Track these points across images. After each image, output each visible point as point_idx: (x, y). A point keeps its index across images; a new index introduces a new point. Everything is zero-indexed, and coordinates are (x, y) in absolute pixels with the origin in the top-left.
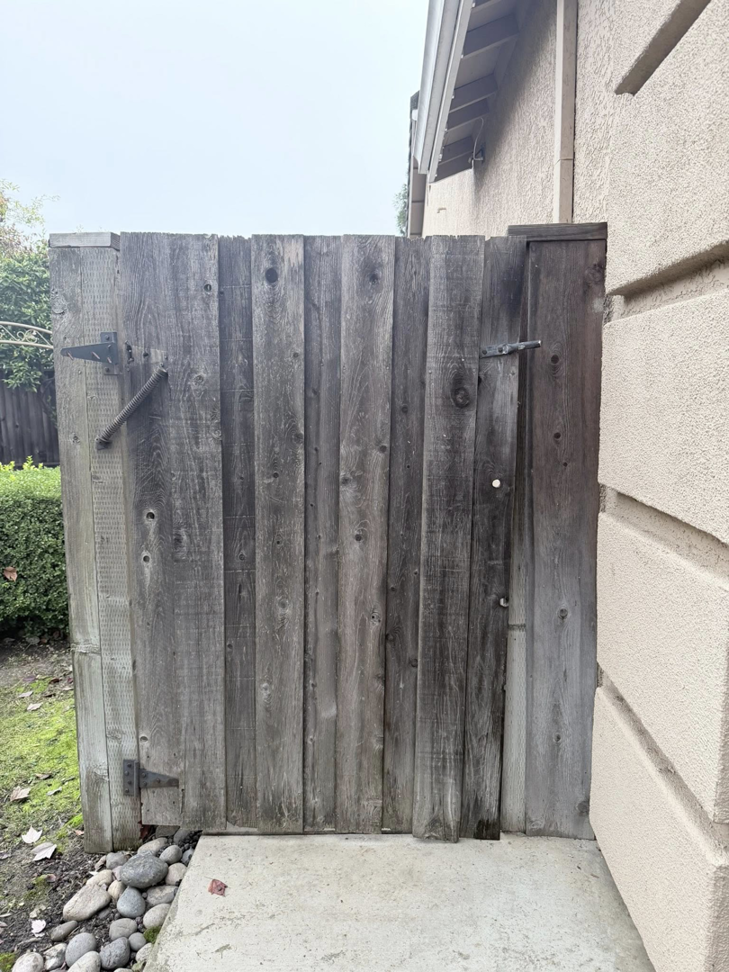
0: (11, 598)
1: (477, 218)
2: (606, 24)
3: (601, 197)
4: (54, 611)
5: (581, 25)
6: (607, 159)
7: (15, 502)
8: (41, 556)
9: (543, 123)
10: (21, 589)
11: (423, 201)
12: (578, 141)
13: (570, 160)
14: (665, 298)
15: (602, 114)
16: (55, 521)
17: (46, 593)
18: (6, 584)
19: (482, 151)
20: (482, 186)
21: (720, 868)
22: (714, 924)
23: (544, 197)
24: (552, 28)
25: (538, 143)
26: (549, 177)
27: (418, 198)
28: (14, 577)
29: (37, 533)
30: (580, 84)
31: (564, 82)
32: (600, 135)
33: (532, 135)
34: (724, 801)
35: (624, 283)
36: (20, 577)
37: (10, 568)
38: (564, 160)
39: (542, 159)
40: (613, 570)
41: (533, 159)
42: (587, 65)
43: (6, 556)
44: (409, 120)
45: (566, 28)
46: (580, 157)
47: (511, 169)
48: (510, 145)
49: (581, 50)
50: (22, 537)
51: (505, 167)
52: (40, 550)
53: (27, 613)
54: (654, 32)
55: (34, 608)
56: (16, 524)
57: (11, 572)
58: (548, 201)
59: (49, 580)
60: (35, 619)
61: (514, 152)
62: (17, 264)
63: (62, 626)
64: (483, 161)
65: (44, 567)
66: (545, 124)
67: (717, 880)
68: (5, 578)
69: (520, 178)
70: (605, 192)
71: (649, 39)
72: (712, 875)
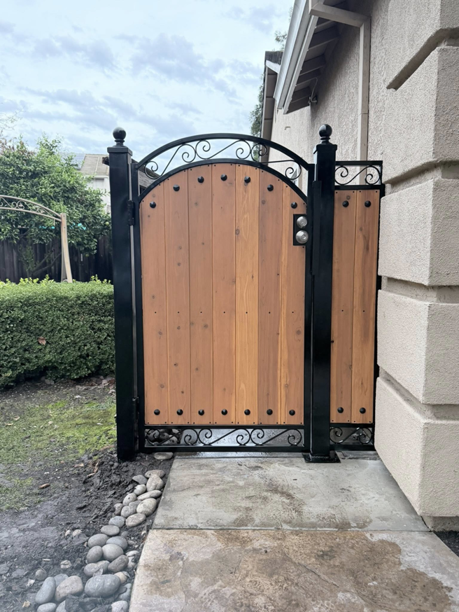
0: (42, 355)
1: (313, 136)
2: (383, 50)
3: (381, 135)
4: (65, 364)
5: (372, 47)
6: (384, 117)
7: (47, 299)
8: (59, 331)
9: (352, 90)
10: (48, 350)
11: (272, 119)
12: (370, 105)
13: (366, 114)
14: (407, 185)
15: (382, 94)
16: (68, 310)
17: (61, 353)
18: (40, 347)
19: (316, 97)
20: (316, 117)
21: (425, 423)
22: (423, 449)
23: (353, 130)
24: (358, 42)
25: (350, 100)
26: (356, 120)
27: (269, 117)
28: (44, 343)
29: (58, 318)
30: (371, 76)
31: (363, 74)
32: (381, 104)
33: (346, 96)
34: (426, 394)
35: (390, 178)
36: (47, 343)
37: (42, 337)
38: (363, 114)
39: (352, 110)
40: (384, 315)
41: (347, 109)
42: (375, 68)
43: (40, 330)
44: (264, 66)
45: (365, 47)
46: (371, 113)
47: (334, 111)
48: (334, 98)
49: (372, 59)
50: (50, 319)
51: (331, 109)
52: (59, 327)
53: (50, 364)
54: (402, 68)
55: (54, 362)
56: (47, 311)
57: (43, 339)
58: (355, 133)
59: (63, 346)
60: (54, 368)
61: (336, 102)
62: (7, 159)
63: (68, 374)
64: (316, 103)
65: (61, 337)
66: (353, 91)
67: (425, 428)
68: (39, 343)
69: (339, 118)
70: (383, 133)
71: (400, 69)
72: (422, 427)
